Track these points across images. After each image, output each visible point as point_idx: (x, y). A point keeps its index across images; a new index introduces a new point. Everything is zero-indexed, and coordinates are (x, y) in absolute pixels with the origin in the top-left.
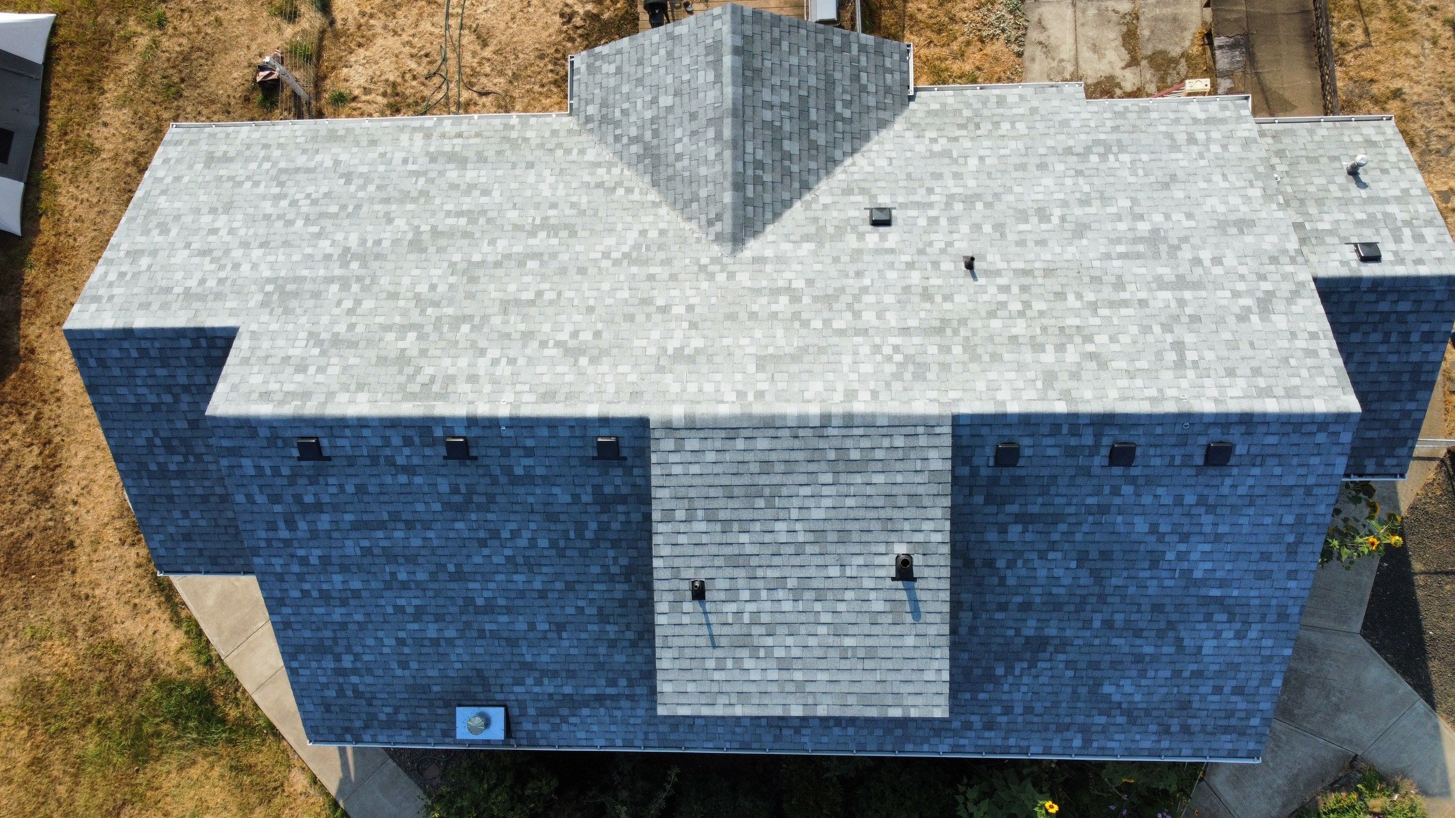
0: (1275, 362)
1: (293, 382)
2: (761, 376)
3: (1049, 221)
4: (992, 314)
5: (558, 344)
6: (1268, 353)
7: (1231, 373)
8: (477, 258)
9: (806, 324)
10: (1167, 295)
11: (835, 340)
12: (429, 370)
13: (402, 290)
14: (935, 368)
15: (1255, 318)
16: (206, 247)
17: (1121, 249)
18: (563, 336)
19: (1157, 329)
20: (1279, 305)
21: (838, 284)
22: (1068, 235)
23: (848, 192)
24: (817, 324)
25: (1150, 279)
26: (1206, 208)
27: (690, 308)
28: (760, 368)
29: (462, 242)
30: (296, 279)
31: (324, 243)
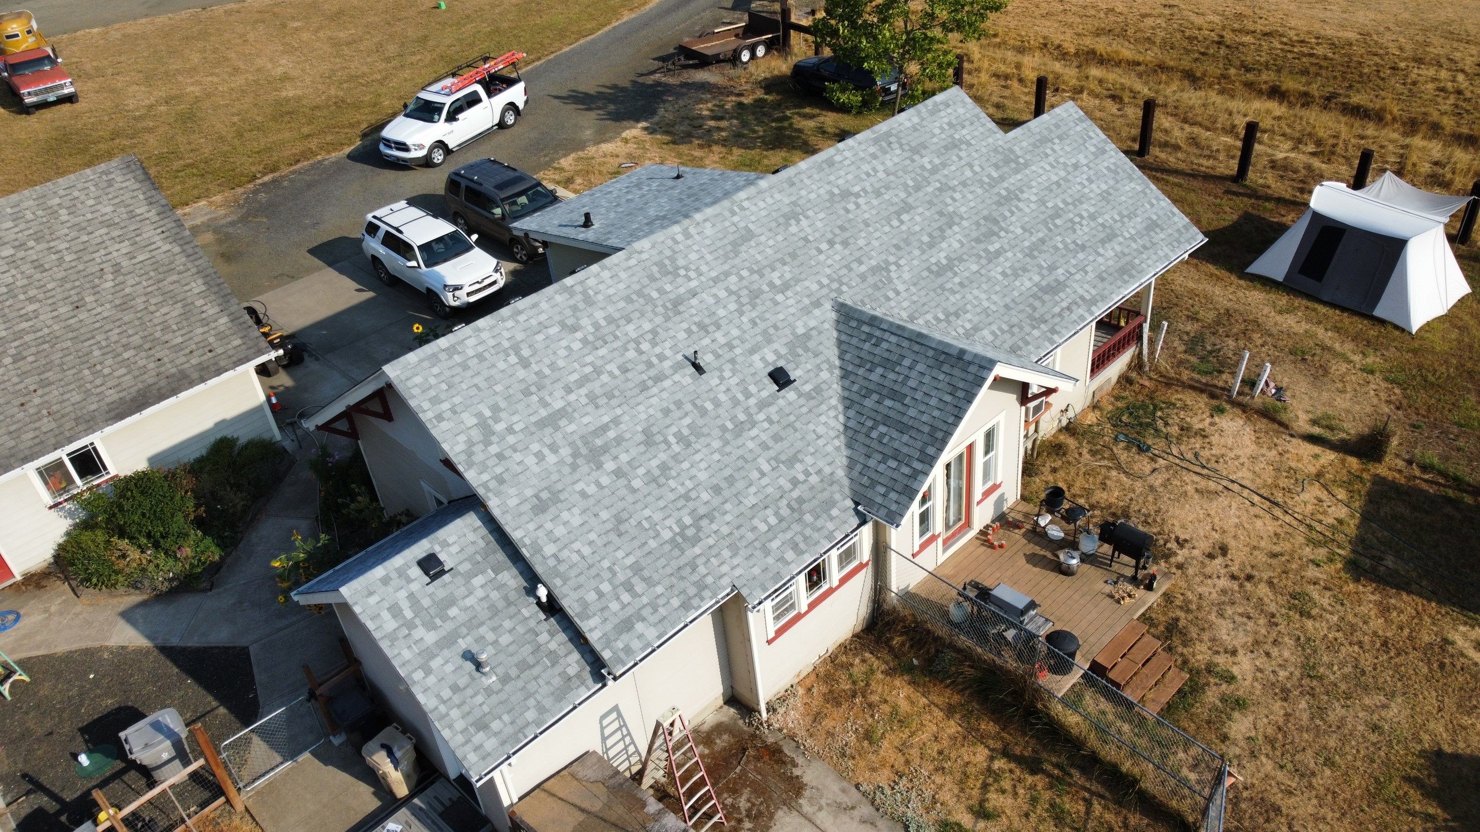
1: (945, 117)
5: (857, 195)
8: (956, 228)
12: (898, 152)
13: (965, 191)
16: (1080, 170)
23: (818, 389)
27: (820, 252)
29: (975, 234)
30: (1017, 171)
31: (1034, 198)
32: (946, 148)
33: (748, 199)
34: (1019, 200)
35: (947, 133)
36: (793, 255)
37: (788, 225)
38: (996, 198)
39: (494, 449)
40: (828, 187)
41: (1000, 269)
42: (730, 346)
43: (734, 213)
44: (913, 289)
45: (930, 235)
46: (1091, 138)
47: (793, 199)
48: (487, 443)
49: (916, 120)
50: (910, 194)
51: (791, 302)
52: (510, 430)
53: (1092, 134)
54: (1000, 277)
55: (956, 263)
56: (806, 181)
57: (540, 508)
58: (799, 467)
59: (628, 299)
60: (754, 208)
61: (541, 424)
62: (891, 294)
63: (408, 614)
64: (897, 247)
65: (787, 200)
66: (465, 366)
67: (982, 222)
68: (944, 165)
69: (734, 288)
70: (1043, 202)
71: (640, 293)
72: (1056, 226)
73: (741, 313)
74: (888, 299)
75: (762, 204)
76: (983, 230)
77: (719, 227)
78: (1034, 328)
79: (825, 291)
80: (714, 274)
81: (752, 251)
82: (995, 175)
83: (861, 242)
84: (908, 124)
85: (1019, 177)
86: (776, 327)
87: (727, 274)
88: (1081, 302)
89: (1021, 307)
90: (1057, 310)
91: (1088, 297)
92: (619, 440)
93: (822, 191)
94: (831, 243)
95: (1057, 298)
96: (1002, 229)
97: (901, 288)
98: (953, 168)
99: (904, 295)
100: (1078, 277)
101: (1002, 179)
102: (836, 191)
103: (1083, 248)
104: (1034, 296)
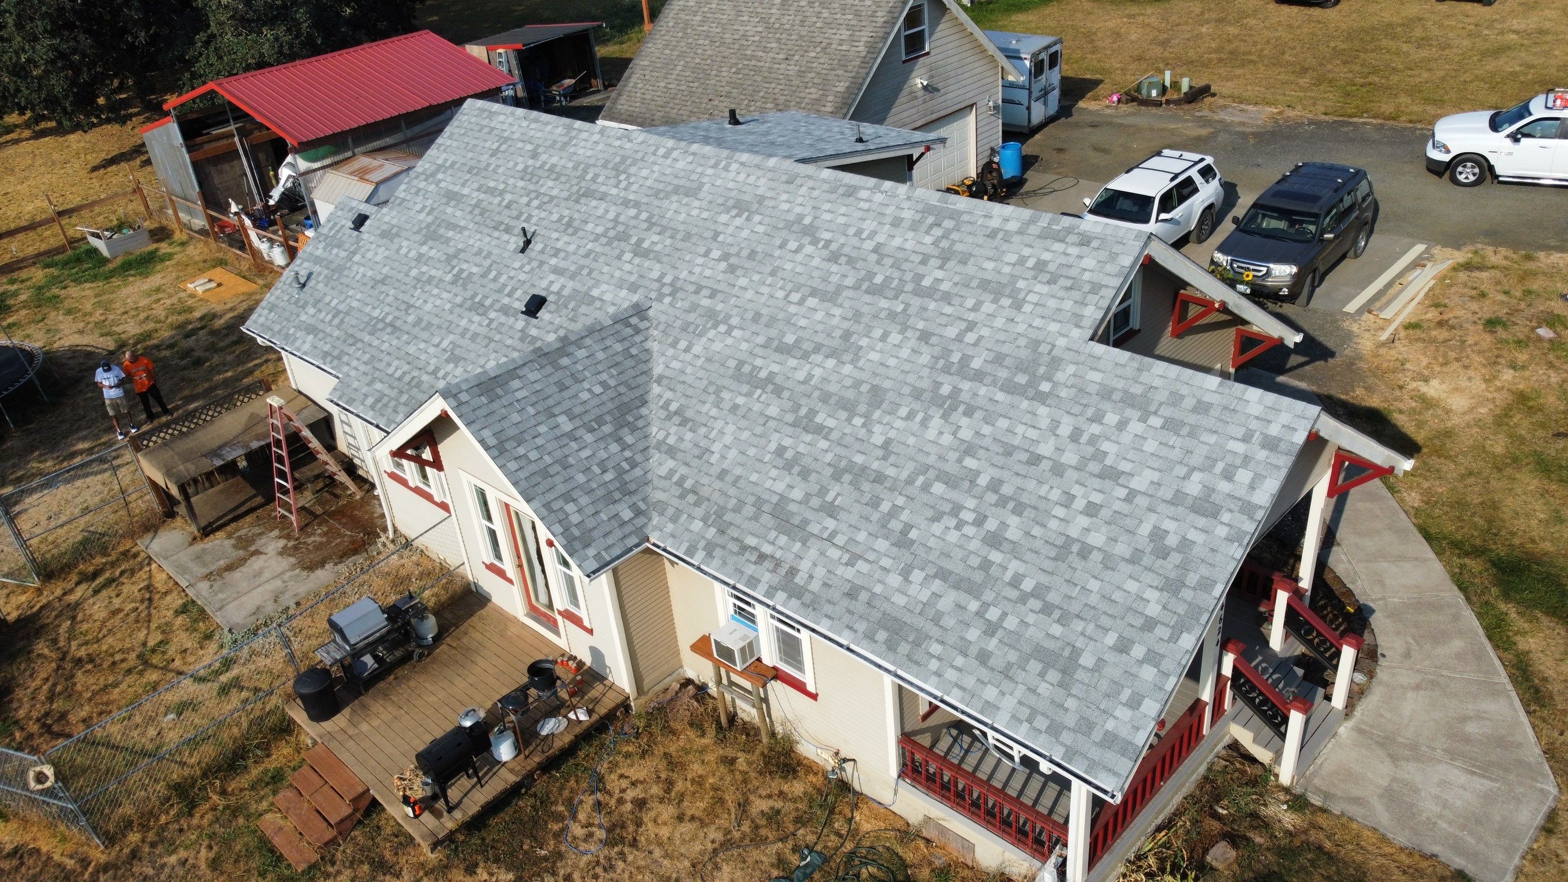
0: (470, 133)
2: (705, 180)
3: (460, 270)
4: (551, 200)
6: (466, 139)
7: (492, 130)
9: (650, 218)
10: (466, 191)
11: (644, 200)
14: (611, 165)
15: (449, 163)
17: (450, 234)
18: (809, 249)
19: (492, 167)
20: (432, 169)
21: (607, 249)
22: (461, 255)
24: (644, 216)
25: (460, 206)
26: (386, 253)
27: (707, 254)
28: (701, 186)
32: (984, 285)
33: (742, 164)
35: (1018, 270)
36: (687, 237)
37: (728, 210)
38: (925, 384)
39: (423, 185)
40: (807, 211)
41: (787, 442)
42: (557, 253)
43: (716, 165)
44: (701, 362)
45: (799, 341)
46: (1228, 475)
47: (769, 194)
48: (426, 179)
50: (857, 287)
51: (628, 267)
52: (439, 183)
53: (1244, 476)
55: (770, 388)
56: (803, 190)
57: (385, 234)
58: (451, 367)
59: (577, 166)
60: (732, 175)
61: (448, 194)
62: (683, 344)
63: (332, 233)
64: (757, 317)
65: (761, 191)
66: (481, 129)
67: (865, 388)
68: (947, 298)
69: (622, 218)
70: (969, 450)
71: (586, 168)
72: (926, 488)
73: (596, 239)
74: (674, 345)
75: (742, 177)
76: (850, 394)
77: (691, 167)
78: (704, 520)
79: (656, 285)
80: (631, 197)
81: (674, 206)
83: (743, 282)
84: (995, 223)
86: (590, 273)
87: (636, 205)
89: (732, 491)
90: (751, 541)
91: (799, 580)
94: (725, 257)
95: (773, 534)
96: (867, 416)
97: (697, 349)
98: (948, 310)
99: (688, 357)
100: (834, 553)
101: (978, 376)
102: (807, 221)
103: (903, 541)
104: (759, 503)
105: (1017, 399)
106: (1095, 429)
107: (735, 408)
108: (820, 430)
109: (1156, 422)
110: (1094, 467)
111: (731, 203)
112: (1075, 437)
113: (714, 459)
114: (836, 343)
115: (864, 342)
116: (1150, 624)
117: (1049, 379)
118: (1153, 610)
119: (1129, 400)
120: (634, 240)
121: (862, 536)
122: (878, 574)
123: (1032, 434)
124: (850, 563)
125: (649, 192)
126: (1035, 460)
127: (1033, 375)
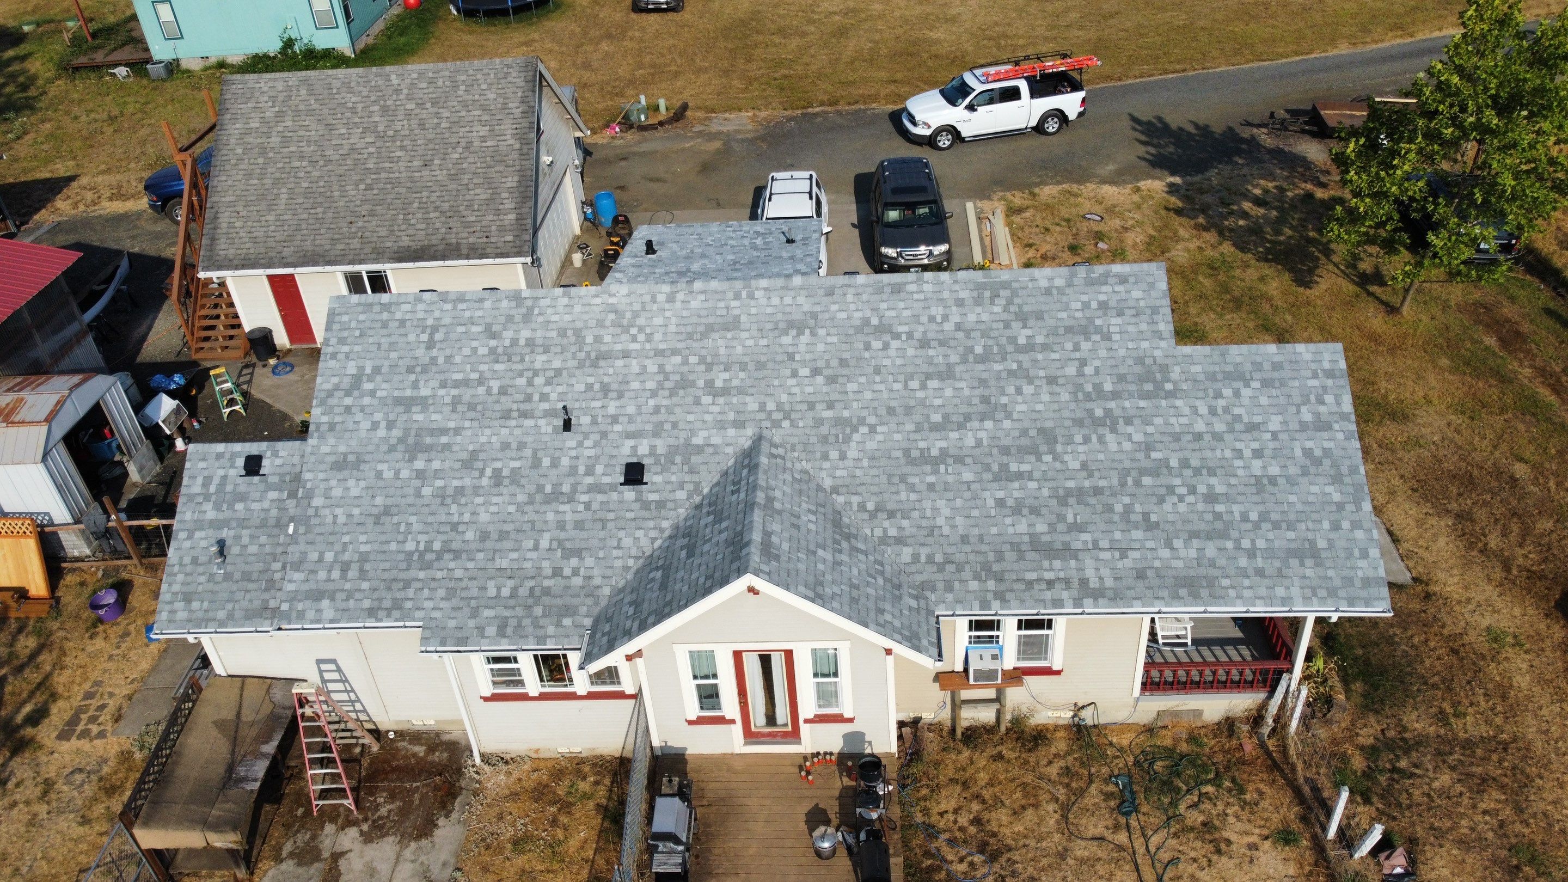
0: (371, 332)
1: (1104, 293)
2: (736, 312)
3: (494, 470)
4: (558, 372)
5: (897, 336)
6: (371, 340)
7: (402, 323)
8: (989, 424)
9: (702, 360)
10: (424, 392)
11: (680, 345)
12: (997, 309)
13: (1045, 388)
14: (608, 323)
15: (368, 370)
16: (1256, 434)
17: (444, 440)
18: (895, 344)
19: (441, 360)
20: (346, 382)
21: (675, 400)
22: (482, 456)
23: (661, 504)
24: (693, 360)
25: (431, 409)
26: (363, 484)
27: (795, 374)
28: (737, 319)
29: (1006, 442)
30: (1146, 396)
31: (1138, 437)
32: (1069, 330)
33: (766, 289)
34: (1113, 430)
35: (1088, 313)
36: (760, 366)
37: (785, 333)
38: (1080, 414)
39: (348, 401)
40: (868, 313)
41: (1000, 494)
42: (615, 419)
43: (737, 296)
44: (865, 463)
45: (946, 417)
46: (1321, 402)
47: (817, 309)
48: (348, 393)
49: (1059, 282)
50: (964, 361)
51: (716, 409)
52: (372, 393)
53: (1329, 399)
54: (990, 502)
55: (950, 461)
56: (850, 298)
57: (339, 466)
58: (574, 562)
59: (562, 333)
60: (763, 301)
61: (398, 401)
62: (834, 455)
63: (212, 489)
64: (891, 411)
65: (806, 308)
66: (385, 325)
67: (1033, 433)
68: (1045, 347)
69: (668, 368)
70: (1148, 447)
71: (578, 333)
72: (1138, 484)
73: (654, 394)
74: (825, 457)
75: (776, 301)
76: (1025, 441)
77: (710, 304)
78: (977, 577)
79: (762, 416)
80: (662, 346)
81: (721, 342)
82: (1108, 387)
83: (851, 387)
84: (1044, 283)
85: (1142, 403)
86: (675, 425)
87: (675, 352)
88: (1076, 584)
89: (984, 548)
90: (1032, 576)
91: (1094, 583)
92: (447, 447)
93: (858, 315)
94: (816, 372)
95: (1046, 564)
96: (1052, 452)
97: (852, 453)
98: (1055, 356)
99: (849, 463)
100: (1106, 555)
101: (1115, 395)
102: (875, 321)
103: (1151, 526)
104: (1016, 547)
105: (1155, 401)
106: (1221, 403)
107: (931, 487)
108: (1019, 476)
109: (1256, 384)
110: (1239, 427)
111: (782, 326)
112: (1213, 411)
113: (946, 530)
114: (982, 408)
115: (1004, 400)
116: (1340, 507)
117: (1168, 381)
118: (1337, 497)
119: (1229, 377)
120: (701, 383)
121: (1118, 535)
122: (1149, 555)
123: (1184, 420)
124: (1123, 556)
125: (681, 337)
126: (1198, 437)
127: (1154, 381)
